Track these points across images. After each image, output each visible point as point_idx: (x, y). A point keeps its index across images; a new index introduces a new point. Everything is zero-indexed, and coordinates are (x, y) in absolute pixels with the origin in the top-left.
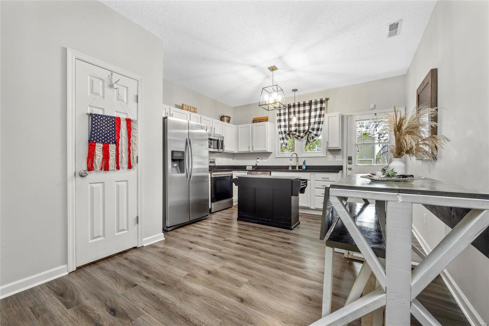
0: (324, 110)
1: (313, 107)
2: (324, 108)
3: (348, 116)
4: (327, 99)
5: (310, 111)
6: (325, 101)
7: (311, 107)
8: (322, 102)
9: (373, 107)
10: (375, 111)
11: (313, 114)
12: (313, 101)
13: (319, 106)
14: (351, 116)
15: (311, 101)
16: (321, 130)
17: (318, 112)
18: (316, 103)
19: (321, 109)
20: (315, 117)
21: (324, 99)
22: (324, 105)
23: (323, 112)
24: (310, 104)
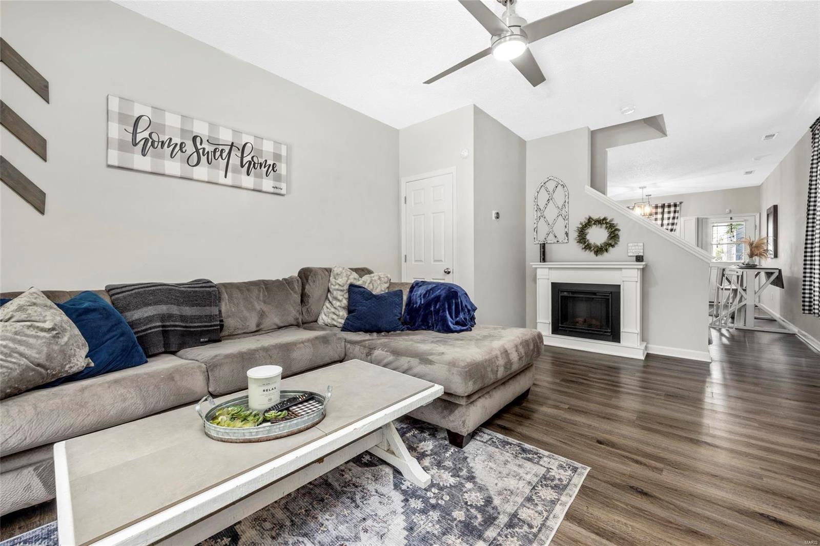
0: (678, 212)
1: (666, 210)
2: (678, 211)
3: (702, 219)
4: (681, 203)
5: (663, 213)
6: (679, 205)
7: (664, 210)
8: (675, 205)
9: (729, 212)
10: (731, 215)
11: (666, 216)
12: (666, 205)
13: (672, 209)
14: (707, 219)
15: (664, 204)
16: (675, 231)
17: (672, 215)
18: (669, 206)
19: (675, 212)
20: (669, 218)
21: (678, 203)
22: (678, 208)
23: (677, 215)
24: (663, 206)
